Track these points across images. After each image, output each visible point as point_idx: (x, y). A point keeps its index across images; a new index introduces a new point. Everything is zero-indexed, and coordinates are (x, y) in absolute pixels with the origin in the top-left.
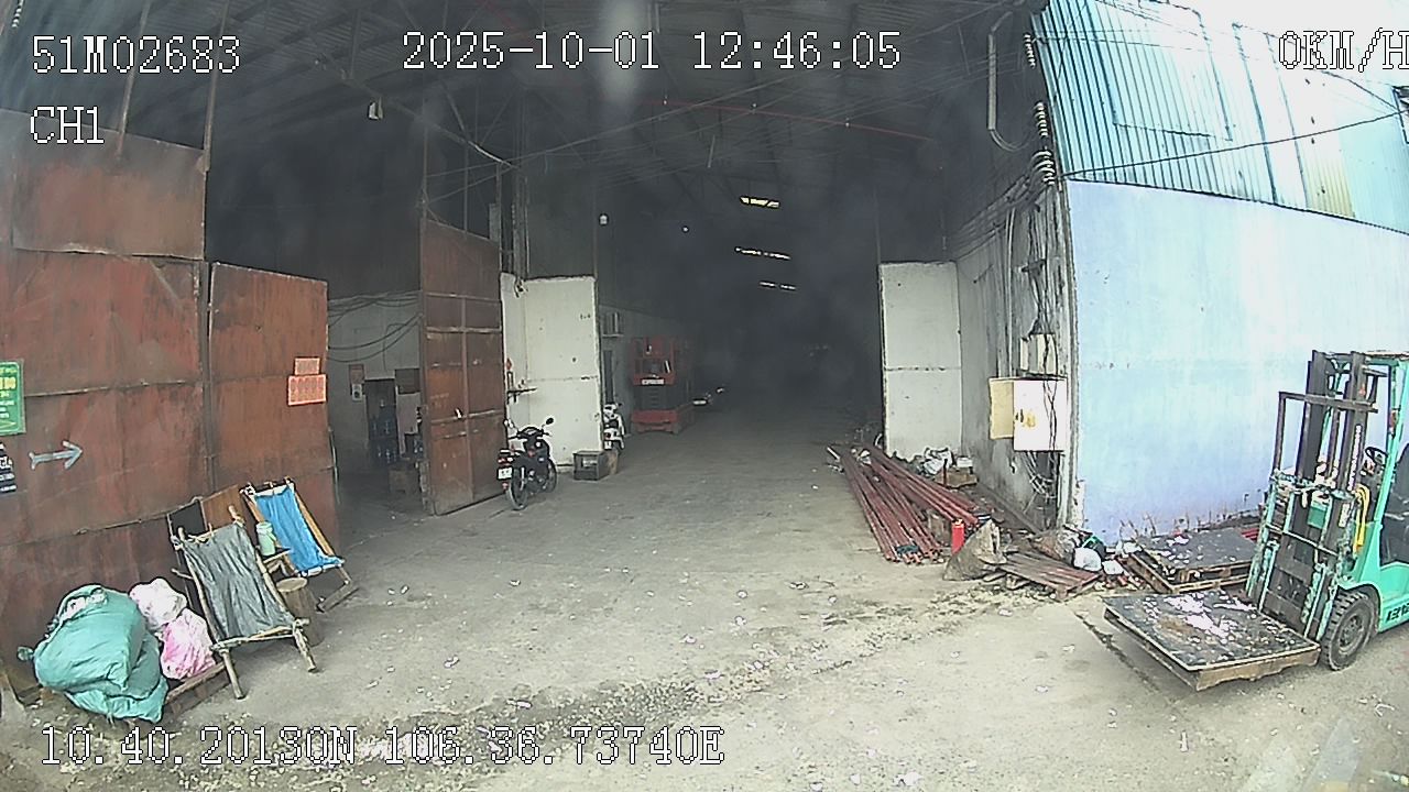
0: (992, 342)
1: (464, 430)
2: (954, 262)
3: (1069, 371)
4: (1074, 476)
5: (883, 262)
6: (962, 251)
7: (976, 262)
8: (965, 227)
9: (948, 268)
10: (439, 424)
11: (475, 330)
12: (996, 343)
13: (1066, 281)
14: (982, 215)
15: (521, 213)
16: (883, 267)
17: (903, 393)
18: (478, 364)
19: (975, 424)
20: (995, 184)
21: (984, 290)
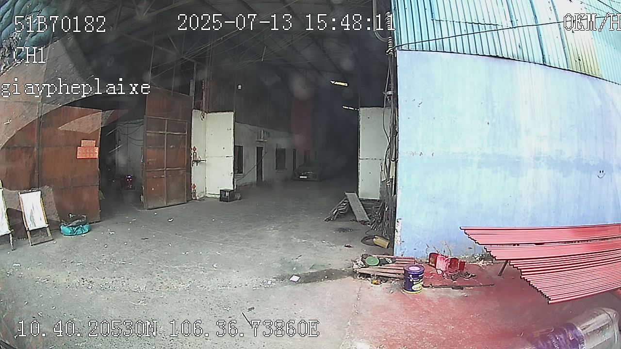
1: (163, 175)
10: (150, 171)
11: (172, 133)
15: (207, 85)
16: (361, 109)
17: (368, 171)
18: (173, 147)
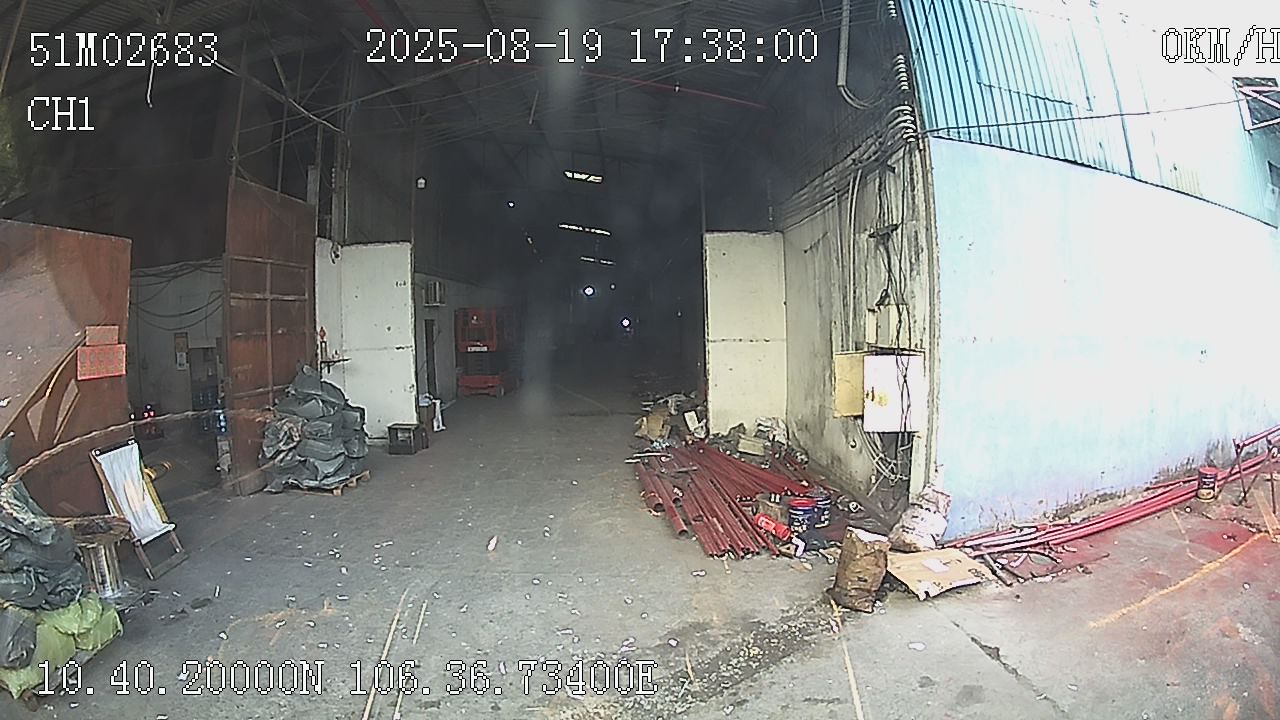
0: (826, 313)
1: (268, 404)
2: (782, 232)
3: (926, 345)
4: (933, 460)
5: (707, 231)
6: (790, 221)
7: (806, 233)
8: (797, 195)
9: (774, 239)
10: (241, 398)
11: (280, 297)
12: (831, 314)
13: (924, 249)
14: (817, 182)
15: (340, 178)
16: (708, 236)
17: (726, 365)
18: (283, 333)
19: (803, 398)
20: (835, 149)
21: (816, 260)
